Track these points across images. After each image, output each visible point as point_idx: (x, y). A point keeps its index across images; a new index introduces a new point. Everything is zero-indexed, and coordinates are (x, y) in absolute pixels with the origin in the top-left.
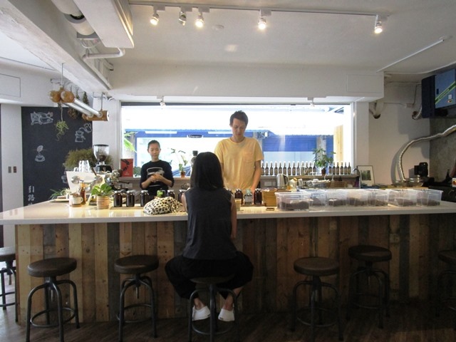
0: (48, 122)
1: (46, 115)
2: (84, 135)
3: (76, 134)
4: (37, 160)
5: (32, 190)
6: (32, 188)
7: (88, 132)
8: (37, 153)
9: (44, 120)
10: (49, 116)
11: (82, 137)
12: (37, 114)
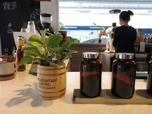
0: (14, 8)
1: (13, 3)
2: (35, 16)
3: (31, 16)
4: (8, 32)
5: (6, 50)
6: (6, 49)
7: (38, 14)
8: (8, 28)
9: (11, 7)
10: (14, 4)
11: (35, 17)
12: (7, 3)
